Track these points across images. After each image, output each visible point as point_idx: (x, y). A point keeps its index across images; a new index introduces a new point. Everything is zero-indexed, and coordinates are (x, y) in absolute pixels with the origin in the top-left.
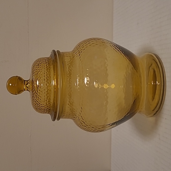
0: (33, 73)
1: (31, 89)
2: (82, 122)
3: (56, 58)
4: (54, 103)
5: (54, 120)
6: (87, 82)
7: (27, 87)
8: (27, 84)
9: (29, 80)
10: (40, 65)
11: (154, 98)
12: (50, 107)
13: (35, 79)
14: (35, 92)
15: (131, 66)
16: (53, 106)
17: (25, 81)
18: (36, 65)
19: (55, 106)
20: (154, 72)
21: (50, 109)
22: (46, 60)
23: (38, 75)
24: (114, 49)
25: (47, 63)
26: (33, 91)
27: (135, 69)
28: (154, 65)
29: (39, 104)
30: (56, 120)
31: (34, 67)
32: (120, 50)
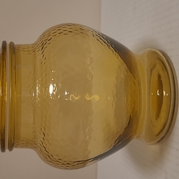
2: (45, 155)
6: (53, 93)
11: (158, 117)
15: (124, 67)
20: (159, 77)
24: (98, 40)
27: (131, 73)
28: (159, 67)
32: (108, 42)
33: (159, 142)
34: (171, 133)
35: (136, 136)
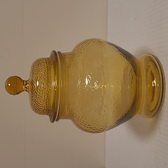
0: (33, 72)
1: (30, 89)
3: (57, 58)
4: (54, 104)
5: (53, 122)
7: (26, 88)
8: (26, 85)
9: (29, 80)
10: (40, 64)
12: (49, 107)
13: (35, 79)
14: (34, 91)
16: (53, 106)
17: (24, 82)
18: (36, 64)
19: (55, 107)
21: (50, 109)
22: (47, 60)
23: (38, 75)
25: (47, 63)
26: (33, 91)
29: (38, 104)
30: (55, 121)
31: (34, 66)
33: (153, 116)
34: (160, 110)
35: (138, 113)
